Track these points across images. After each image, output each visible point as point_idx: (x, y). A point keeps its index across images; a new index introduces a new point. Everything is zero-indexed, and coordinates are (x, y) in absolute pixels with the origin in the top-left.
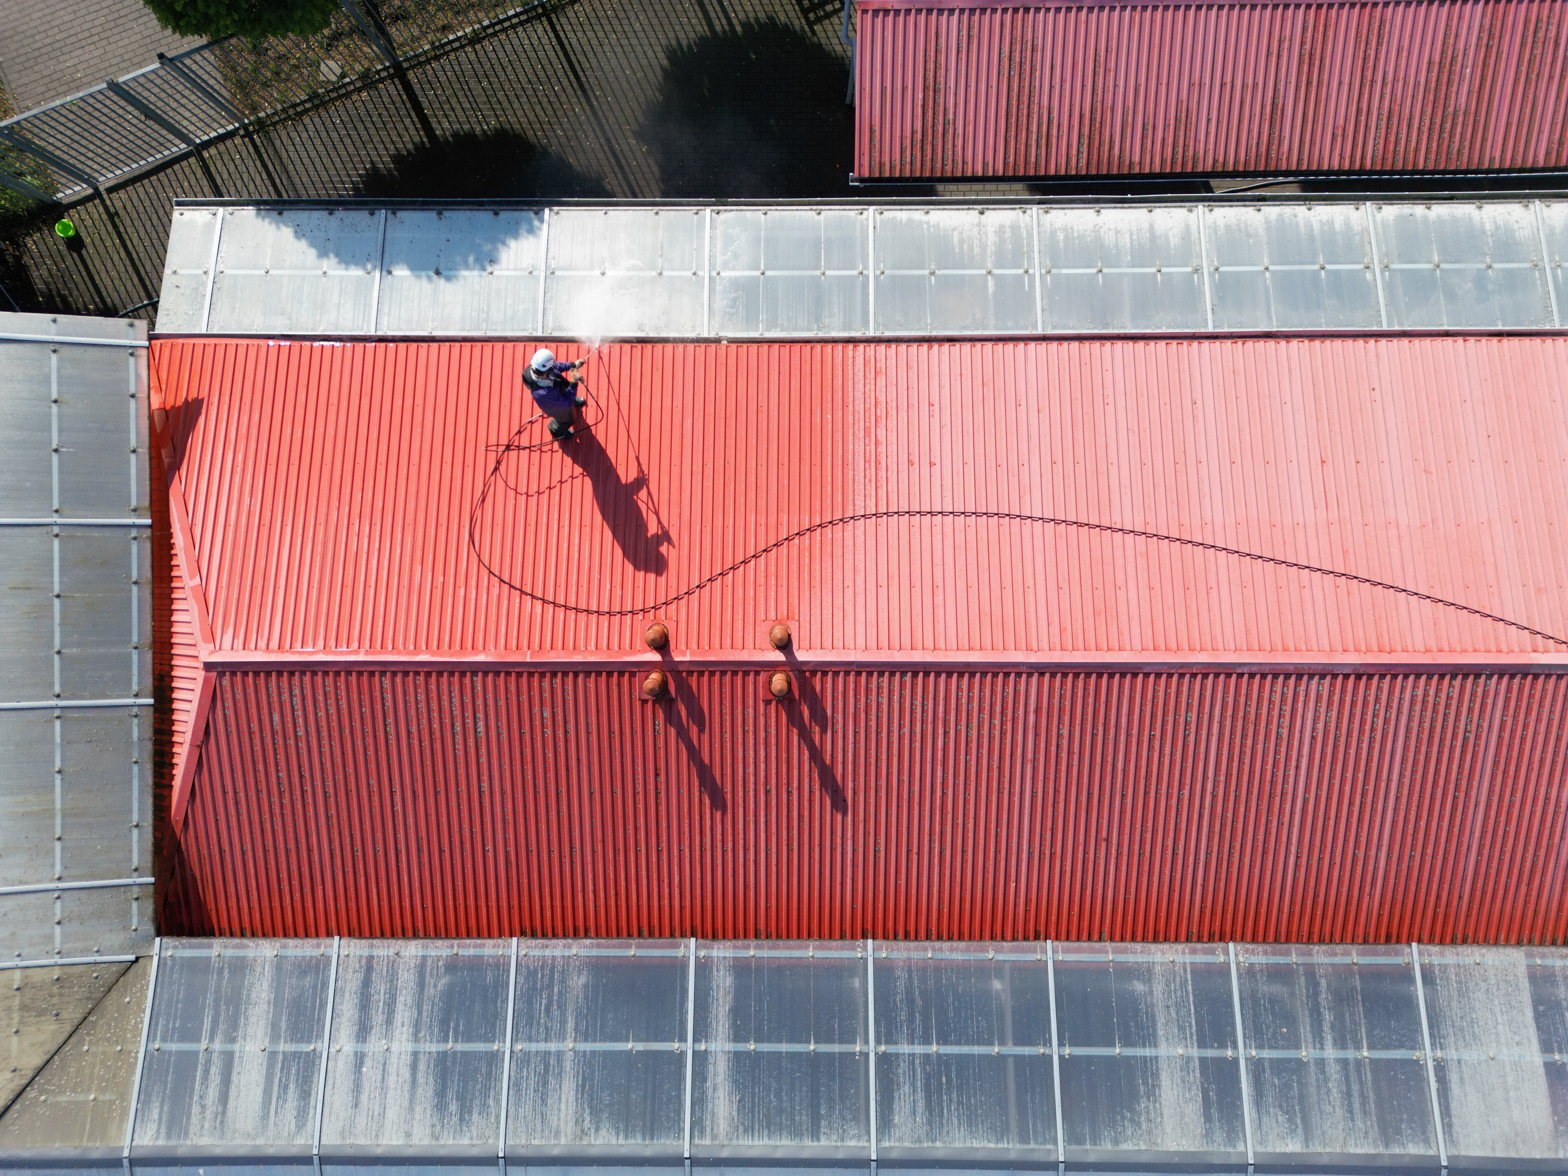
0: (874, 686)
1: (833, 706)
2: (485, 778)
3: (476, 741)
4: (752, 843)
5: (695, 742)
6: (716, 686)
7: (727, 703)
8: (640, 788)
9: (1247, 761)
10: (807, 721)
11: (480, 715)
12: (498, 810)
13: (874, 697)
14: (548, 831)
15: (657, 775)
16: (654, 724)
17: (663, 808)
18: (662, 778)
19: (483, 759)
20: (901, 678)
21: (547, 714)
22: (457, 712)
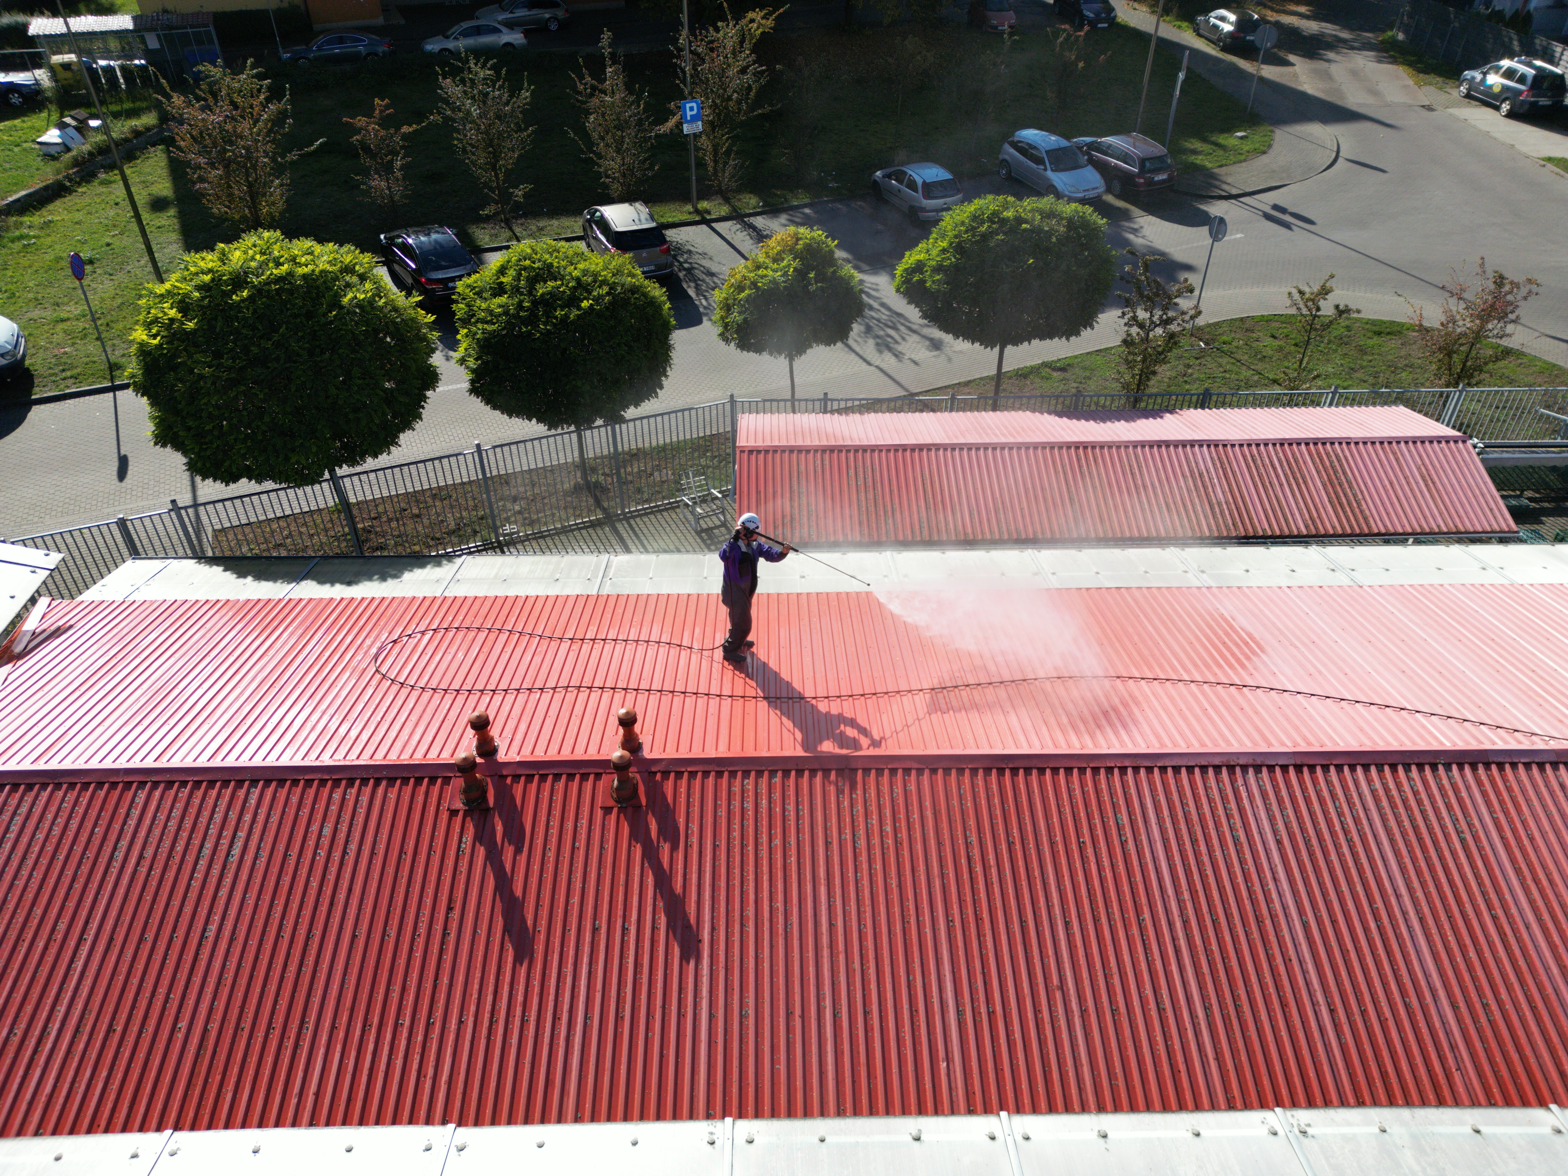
0: (736, 789)
1: (688, 814)
2: (217, 918)
3: (224, 867)
4: (566, 1007)
5: (508, 867)
6: (546, 794)
7: (557, 813)
8: (423, 929)
9: (1209, 872)
10: (654, 834)
11: (242, 834)
12: (217, 964)
13: (736, 803)
14: (277, 995)
15: (450, 909)
16: (460, 841)
17: (448, 957)
18: (456, 915)
19: (223, 893)
20: (770, 779)
21: (327, 831)
22: (213, 831)
